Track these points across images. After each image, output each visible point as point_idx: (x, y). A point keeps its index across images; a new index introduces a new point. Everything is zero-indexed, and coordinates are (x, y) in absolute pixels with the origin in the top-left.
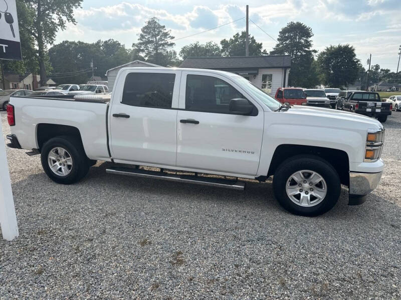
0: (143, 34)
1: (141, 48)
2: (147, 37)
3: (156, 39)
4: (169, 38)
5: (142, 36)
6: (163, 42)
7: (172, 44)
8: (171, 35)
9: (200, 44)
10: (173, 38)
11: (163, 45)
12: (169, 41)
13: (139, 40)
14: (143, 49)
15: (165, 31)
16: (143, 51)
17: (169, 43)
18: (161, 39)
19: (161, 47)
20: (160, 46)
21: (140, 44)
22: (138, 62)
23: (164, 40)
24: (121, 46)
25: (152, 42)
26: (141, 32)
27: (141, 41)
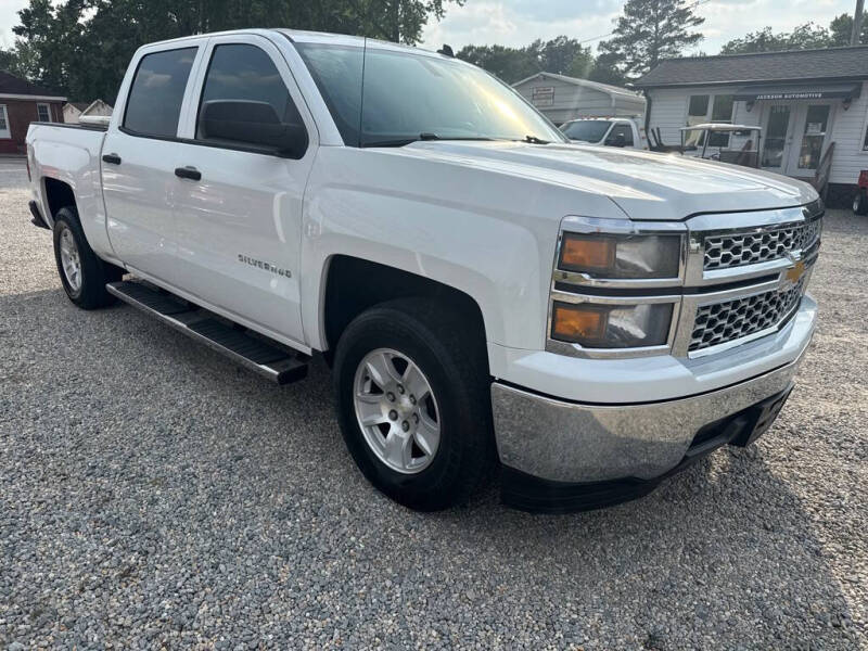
0: (625, 18)
1: (618, 52)
2: (633, 25)
3: (657, 27)
4: (689, 24)
5: (624, 23)
6: (672, 35)
7: (695, 38)
8: (696, 14)
9: (775, 33)
10: (699, 21)
11: (671, 41)
12: (690, 29)
13: (614, 32)
14: (621, 54)
15: (682, 7)
16: (622, 57)
17: (689, 34)
18: (669, 27)
19: (667, 47)
20: (665, 44)
21: (617, 41)
22: (545, 78)
23: (676, 28)
24: (583, 52)
25: (646, 34)
26: (623, 14)
27: (621, 36)
